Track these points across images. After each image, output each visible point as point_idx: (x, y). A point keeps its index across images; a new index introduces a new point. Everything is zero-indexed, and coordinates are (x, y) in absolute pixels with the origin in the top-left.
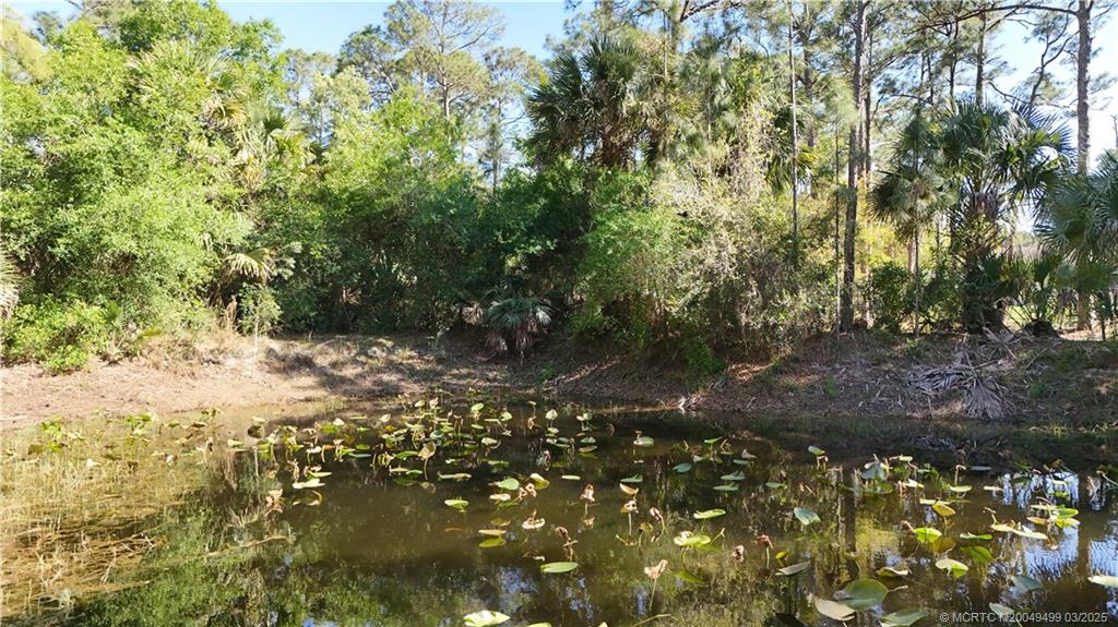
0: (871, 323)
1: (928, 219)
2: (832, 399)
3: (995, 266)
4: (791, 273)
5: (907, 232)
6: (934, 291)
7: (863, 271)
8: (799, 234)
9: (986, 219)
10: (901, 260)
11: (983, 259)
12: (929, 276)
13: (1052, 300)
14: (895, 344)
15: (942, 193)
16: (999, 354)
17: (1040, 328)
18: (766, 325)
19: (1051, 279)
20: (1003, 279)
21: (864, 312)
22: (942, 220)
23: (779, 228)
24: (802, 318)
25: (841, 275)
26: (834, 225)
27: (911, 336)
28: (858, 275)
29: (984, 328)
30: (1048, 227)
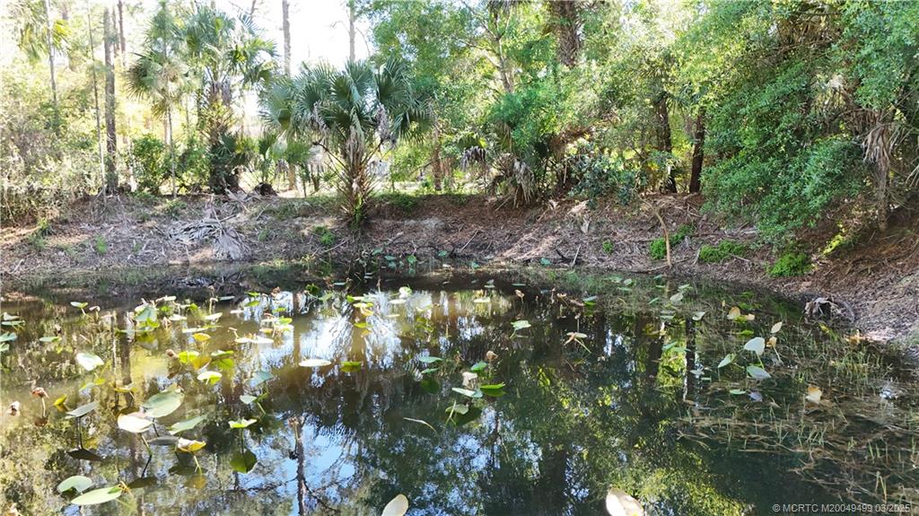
0: (134, 187)
1: (178, 99)
2: (102, 255)
3: (231, 141)
4: (54, 140)
5: (162, 108)
6: (186, 161)
7: (125, 142)
8: (59, 102)
9: (224, 103)
10: (158, 133)
11: (223, 135)
12: (182, 148)
13: (272, 167)
14: (156, 204)
15: (188, 79)
16: (237, 210)
17: (265, 189)
18: (30, 190)
19: (271, 153)
20: (238, 152)
21: (128, 176)
22: (190, 101)
23: (39, 96)
24: (68, 182)
25: (104, 145)
26: (94, 98)
27: (170, 197)
28: (120, 145)
29: (227, 190)
30: (266, 113)
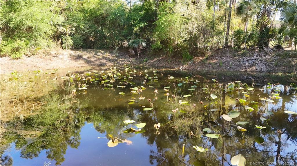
0: (233, 46)
1: (251, 16)
2: (221, 66)
3: (268, 30)
4: (212, 32)
5: (245, 20)
6: (250, 37)
7: (232, 32)
8: (215, 21)
9: (267, 16)
10: (242, 28)
11: (265, 28)
12: (250, 33)
13: (282, 39)
14: (239, 52)
15: (255, 9)
16: (267, 54)
17: (278, 47)
18: (204, 47)
19: (283, 33)
20: (270, 33)
21: (231, 43)
22: (255, 17)
23: (210, 19)
24: (214, 45)
25: (226, 33)
26: (225, 19)
27: (243, 49)
28: (230, 33)
29: (263, 47)
30: (283, 19)
